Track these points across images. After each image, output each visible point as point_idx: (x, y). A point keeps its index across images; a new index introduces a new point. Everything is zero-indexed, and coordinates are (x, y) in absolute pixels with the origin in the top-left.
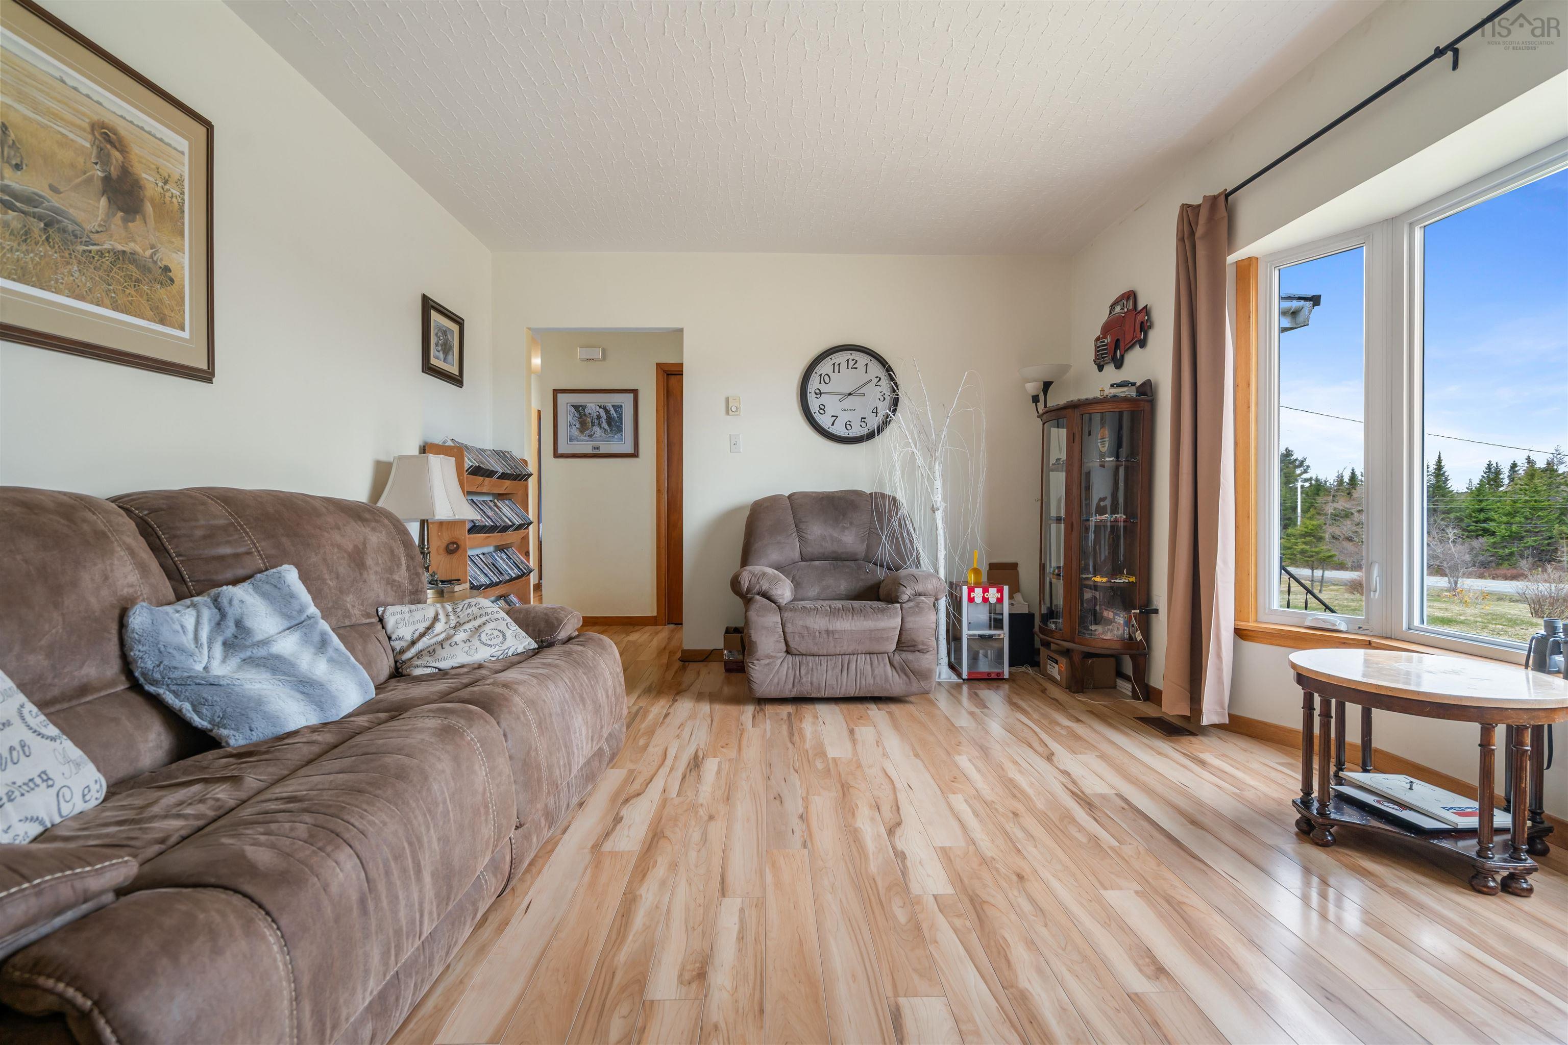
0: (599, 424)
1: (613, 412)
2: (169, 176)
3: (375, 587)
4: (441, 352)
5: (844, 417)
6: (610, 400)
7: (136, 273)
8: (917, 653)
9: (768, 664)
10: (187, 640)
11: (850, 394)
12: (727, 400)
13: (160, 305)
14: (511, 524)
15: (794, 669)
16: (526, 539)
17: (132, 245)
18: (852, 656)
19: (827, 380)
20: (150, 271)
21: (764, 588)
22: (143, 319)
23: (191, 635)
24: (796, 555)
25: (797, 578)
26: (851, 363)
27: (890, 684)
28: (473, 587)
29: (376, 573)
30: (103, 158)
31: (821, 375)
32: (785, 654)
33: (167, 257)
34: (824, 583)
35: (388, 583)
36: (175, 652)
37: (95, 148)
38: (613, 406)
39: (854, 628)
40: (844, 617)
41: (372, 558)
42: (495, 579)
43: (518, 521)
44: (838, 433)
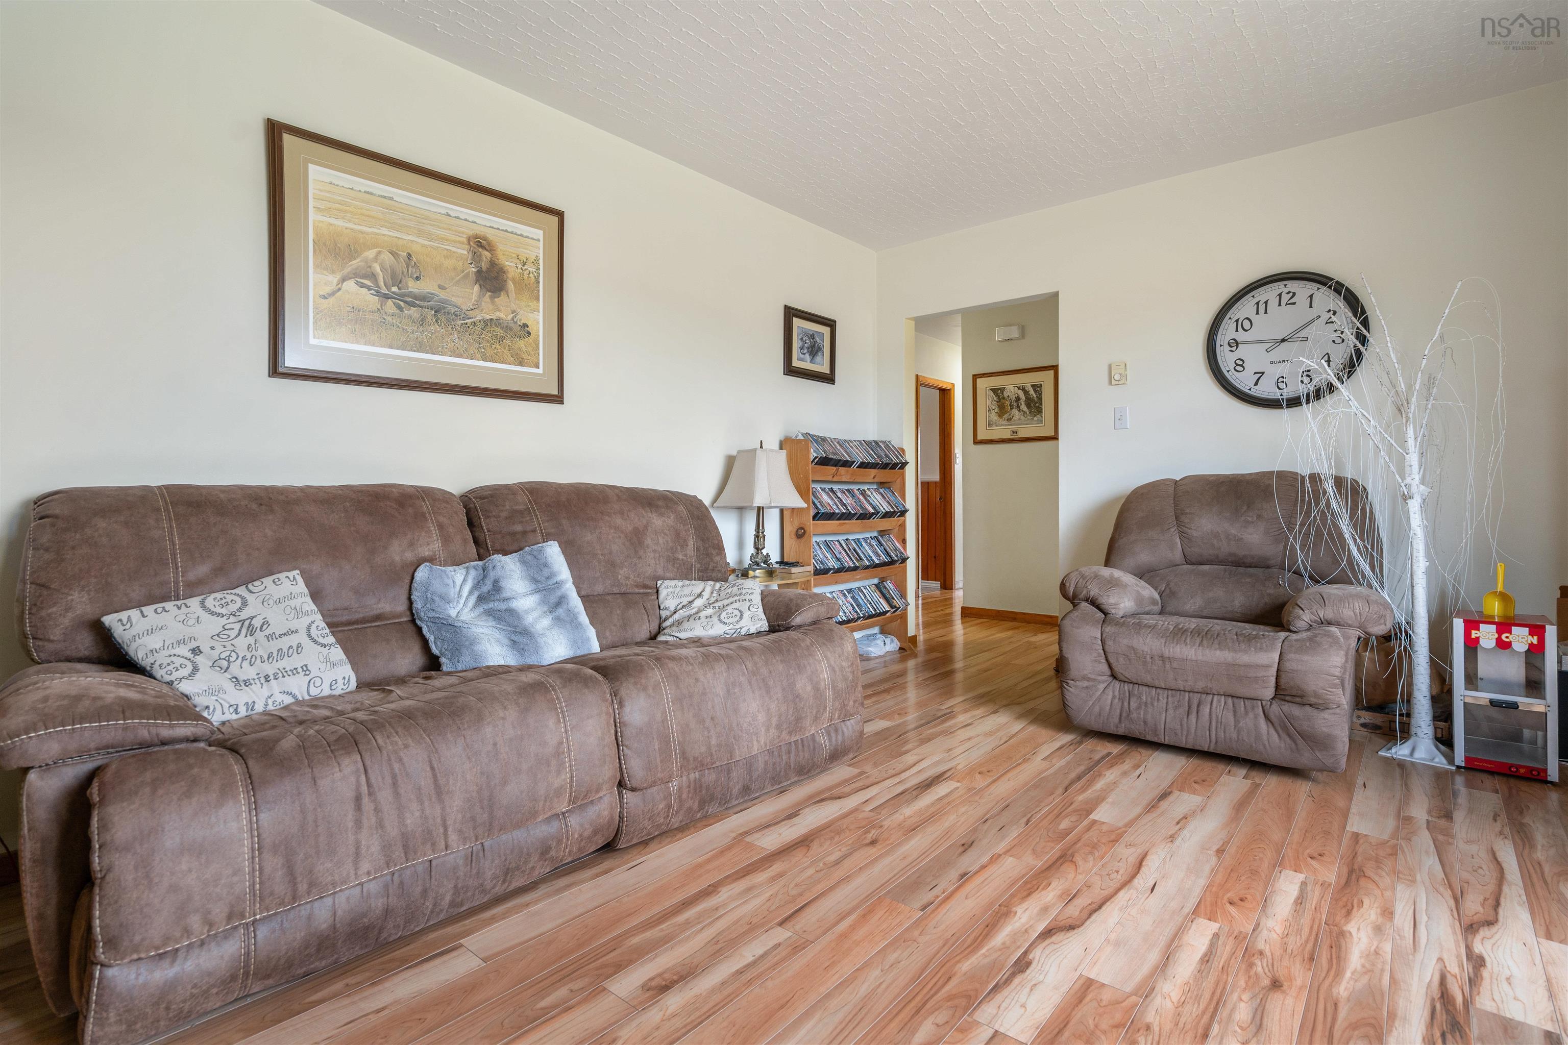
0: (1018, 407)
1: (1032, 392)
2: (527, 259)
3: (650, 564)
4: (807, 355)
5: (1274, 372)
6: (1027, 380)
7: (500, 332)
8: (1308, 708)
9: (1087, 687)
10: (453, 592)
11: (1283, 340)
12: (1110, 367)
13: (519, 352)
14: (873, 511)
15: (1122, 700)
16: (903, 526)
17: (498, 314)
18: (1204, 696)
19: (1247, 324)
20: (511, 329)
21: (1092, 593)
22: (506, 363)
23: (458, 589)
24: (1178, 555)
25: (1172, 585)
26: (1285, 298)
27: (1264, 746)
28: (817, 572)
29: (654, 551)
30: (476, 257)
31: (1237, 321)
32: (1110, 679)
33: (525, 317)
34: (1211, 595)
35: (668, 560)
36: (437, 599)
37: (470, 253)
38: (1032, 386)
39: (1200, 658)
40: (1188, 641)
41: (652, 539)
42: (848, 563)
43: (885, 507)
44: (1265, 395)
